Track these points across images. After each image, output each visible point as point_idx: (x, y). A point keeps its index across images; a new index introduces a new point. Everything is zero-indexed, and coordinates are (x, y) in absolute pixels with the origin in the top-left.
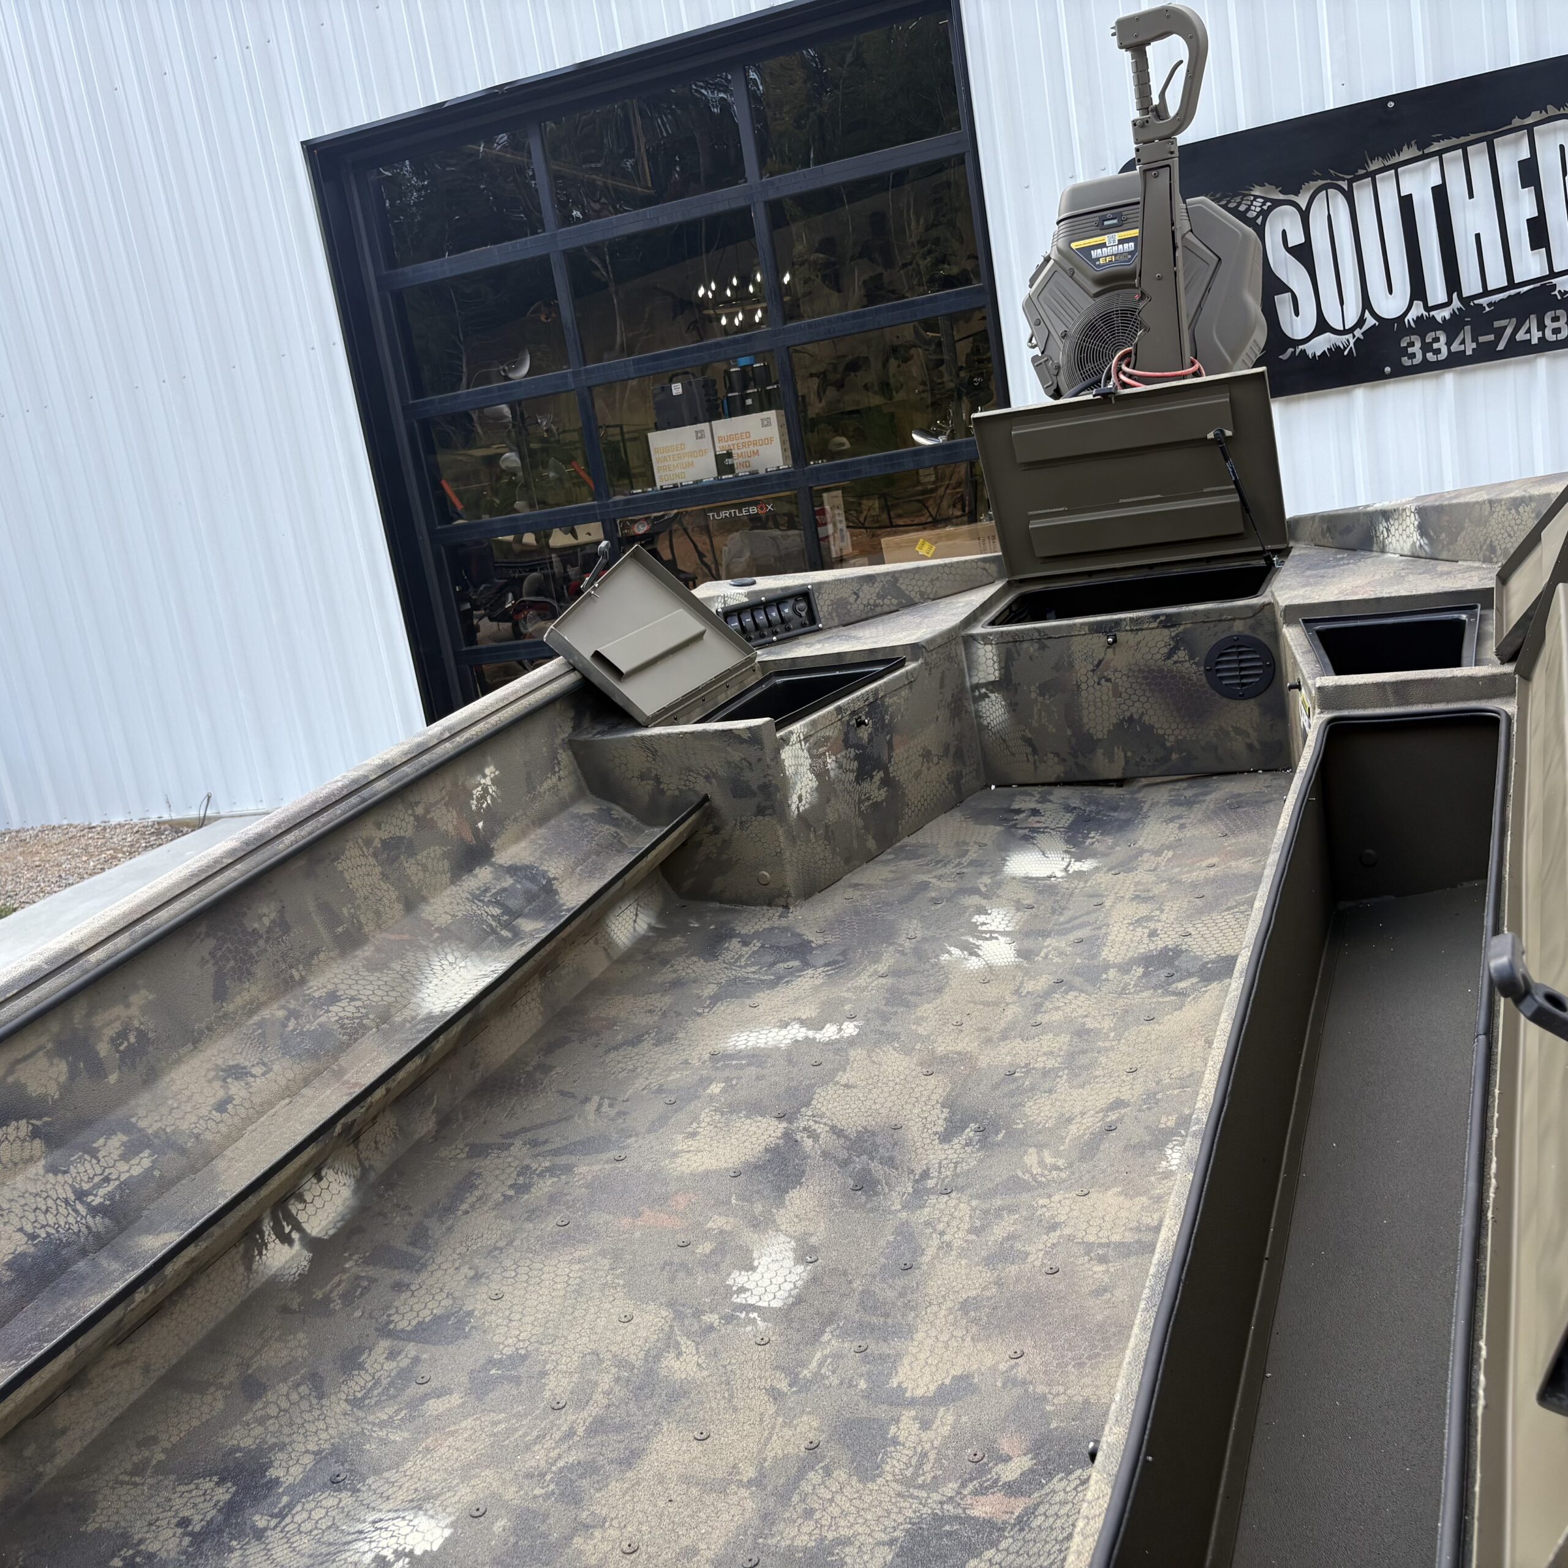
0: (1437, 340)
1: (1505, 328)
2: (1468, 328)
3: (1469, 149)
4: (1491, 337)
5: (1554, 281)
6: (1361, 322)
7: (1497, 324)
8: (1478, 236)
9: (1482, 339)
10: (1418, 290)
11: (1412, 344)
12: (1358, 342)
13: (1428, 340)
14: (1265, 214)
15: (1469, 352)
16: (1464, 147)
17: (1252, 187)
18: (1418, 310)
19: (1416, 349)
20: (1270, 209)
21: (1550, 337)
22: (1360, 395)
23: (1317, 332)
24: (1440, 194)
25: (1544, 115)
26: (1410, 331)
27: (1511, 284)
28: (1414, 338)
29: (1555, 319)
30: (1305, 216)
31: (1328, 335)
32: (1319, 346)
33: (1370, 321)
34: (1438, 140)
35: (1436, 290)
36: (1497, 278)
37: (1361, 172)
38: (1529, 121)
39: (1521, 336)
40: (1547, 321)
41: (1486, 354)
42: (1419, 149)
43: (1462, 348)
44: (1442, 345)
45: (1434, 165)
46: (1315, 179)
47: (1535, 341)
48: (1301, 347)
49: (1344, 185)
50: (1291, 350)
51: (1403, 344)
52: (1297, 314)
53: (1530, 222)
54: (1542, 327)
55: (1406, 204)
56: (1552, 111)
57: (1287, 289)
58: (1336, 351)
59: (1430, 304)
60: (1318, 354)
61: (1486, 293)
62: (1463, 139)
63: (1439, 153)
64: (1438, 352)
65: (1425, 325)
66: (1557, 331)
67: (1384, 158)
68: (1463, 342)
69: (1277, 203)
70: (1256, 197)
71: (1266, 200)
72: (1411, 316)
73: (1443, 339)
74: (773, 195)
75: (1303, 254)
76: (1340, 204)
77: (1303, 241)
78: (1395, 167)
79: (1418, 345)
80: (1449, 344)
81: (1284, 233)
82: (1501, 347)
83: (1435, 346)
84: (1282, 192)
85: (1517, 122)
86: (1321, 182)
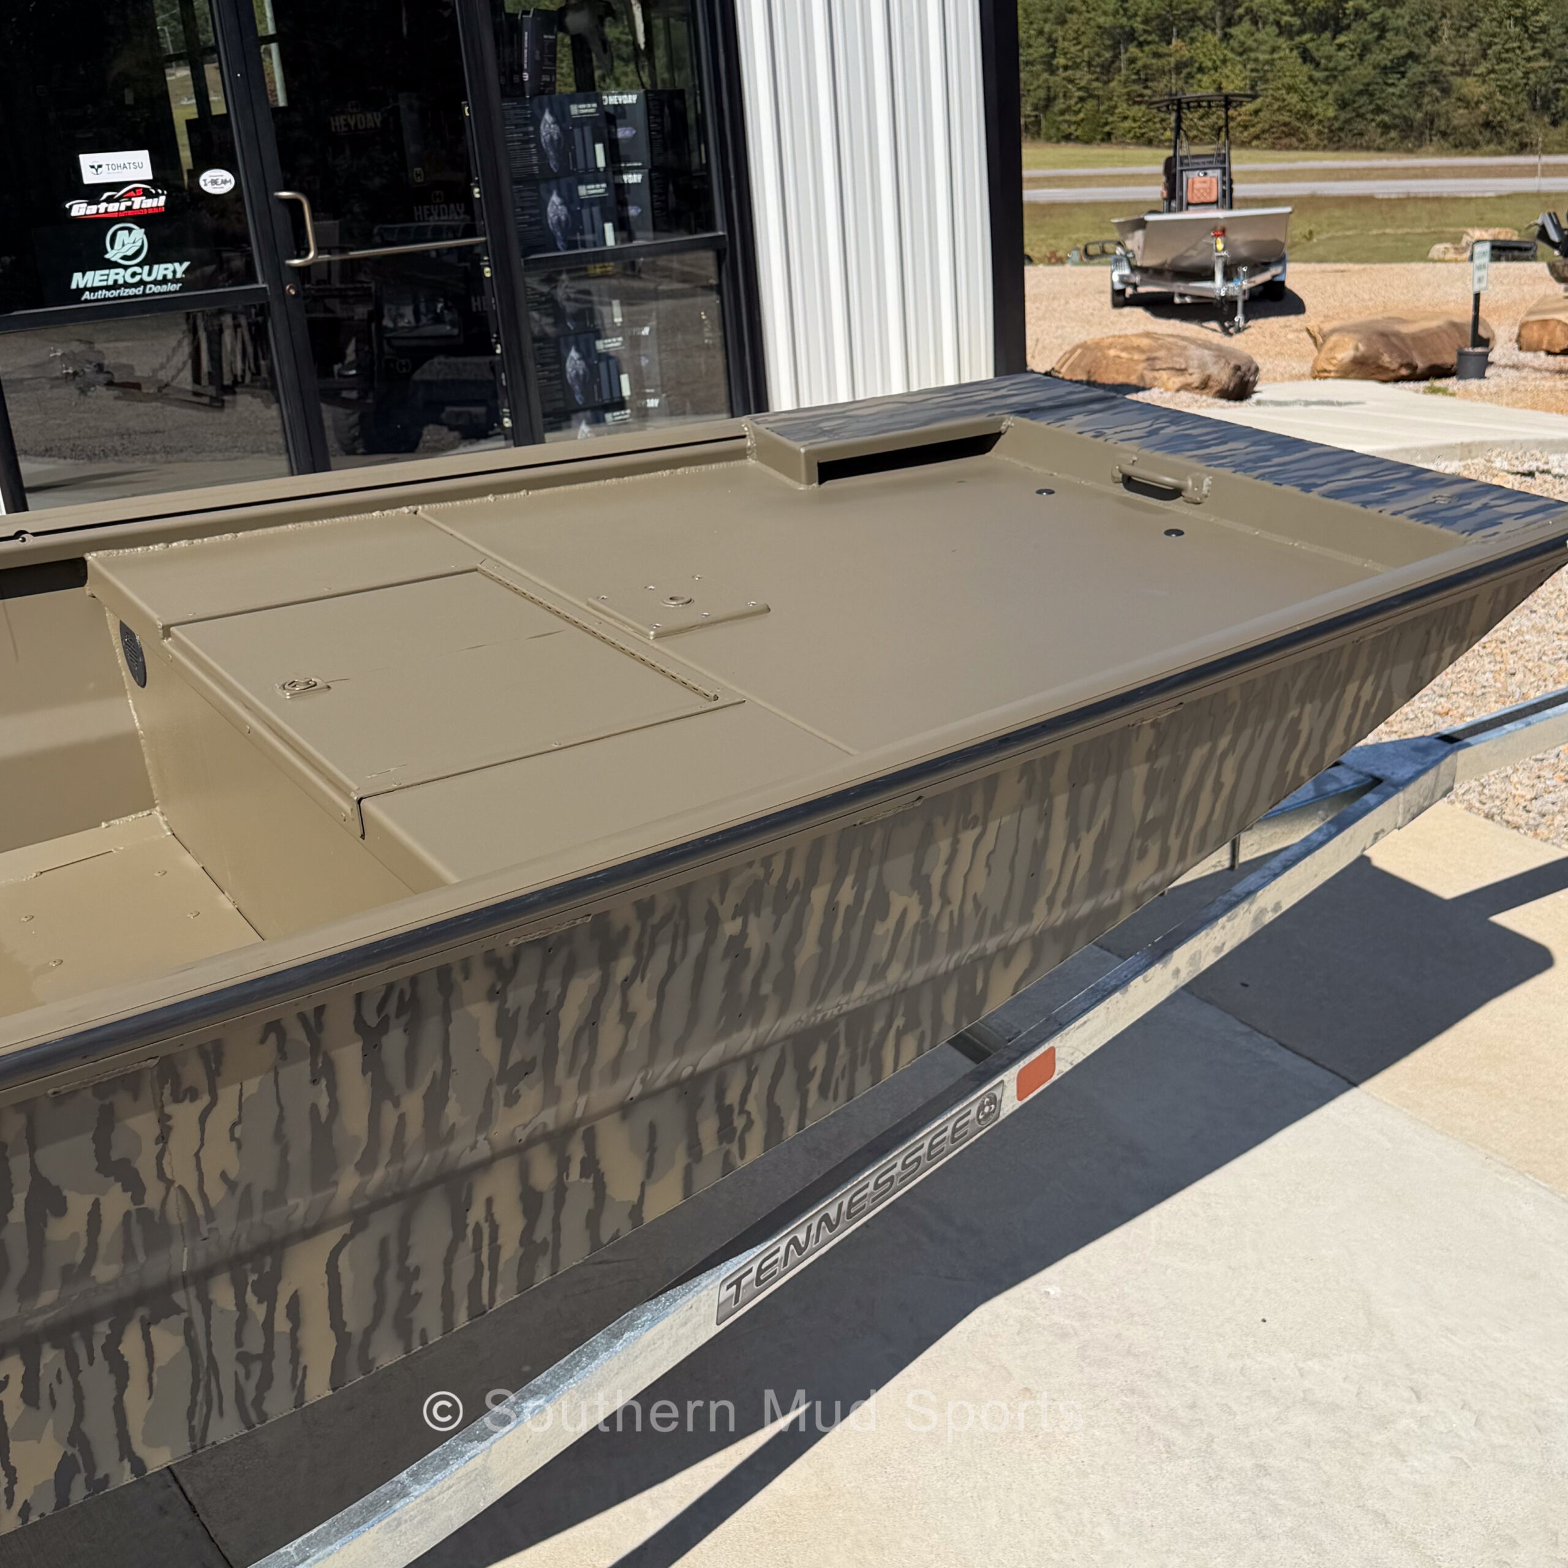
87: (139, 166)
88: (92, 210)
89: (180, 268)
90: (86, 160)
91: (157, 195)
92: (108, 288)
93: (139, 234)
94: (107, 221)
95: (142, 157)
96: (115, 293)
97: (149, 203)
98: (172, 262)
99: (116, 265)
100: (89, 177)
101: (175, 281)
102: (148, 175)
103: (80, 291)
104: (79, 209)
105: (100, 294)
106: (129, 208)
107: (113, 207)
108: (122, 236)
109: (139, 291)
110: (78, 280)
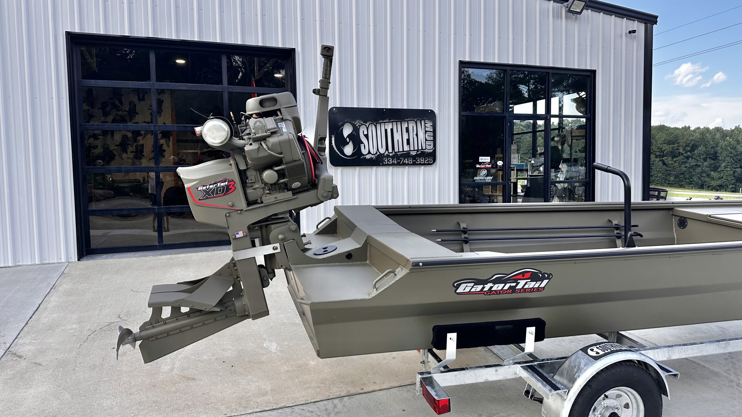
1: (402, 159)
2: (395, 158)
3: (398, 123)
5: (411, 152)
6: (377, 153)
7: (400, 158)
8: (398, 140)
9: (398, 161)
10: (387, 149)
12: (376, 157)
13: (389, 159)
14: (360, 126)
15: (396, 163)
16: (397, 122)
17: (357, 119)
18: (387, 153)
20: (361, 125)
23: (368, 153)
24: (392, 130)
25: (410, 119)
27: (403, 151)
28: (386, 158)
30: (367, 128)
31: (370, 155)
32: (368, 157)
33: (378, 153)
34: (392, 119)
35: (390, 150)
36: (401, 150)
37: (378, 122)
38: (408, 120)
39: (405, 162)
40: (409, 160)
41: (398, 164)
42: (389, 120)
43: (394, 162)
45: (390, 125)
46: (370, 121)
47: (407, 163)
48: (365, 156)
49: (375, 124)
50: (363, 156)
51: (384, 159)
52: (365, 149)
53: (407, 139)
55: (386, 131)
56: (412, 119)
57: (363, 143)
58: (372, 158)
59: (389, 152)
60: (368, 158)
61: (399, 152)
62: (396, 120)
63: (392, 122)
65: (388, 156)
66: (410, 162)
67: (383, 120)
68: (395, 161)
69: (362, 124)
70: (358, 122)
71: (360, 123)
72: (385, 154)
73: (391, 159)
74: (230, 91)
75: (367, 136)
76: (374, 127)
77: (366, 133)
78: (385, 123)
79: (387, 160)
80: (392, 161)
81: (363, 131)
82: (401, 163)
83: (390, 161)
84: (364, 122)
85: (406, 120)
87: (488, 159)
88: (480, 166)
89: (491, 178)
90: (480, 158)
91: (490, 165)
92: (479, 180)
93: (486, 171)
94: (481, 168)
95: (489, 158)
96: (480, 181)
98: (490, 176)
99: (481, 176)
100: (480, 161)
101: (490, 180)
102: (489, 161)
103: (475, 180)
104: (478, 166)
105: (478, 181)
106: (485, 167)
107: (483, 166)
108: (483, 171)
109: (484, 181)
110: (475, 178)
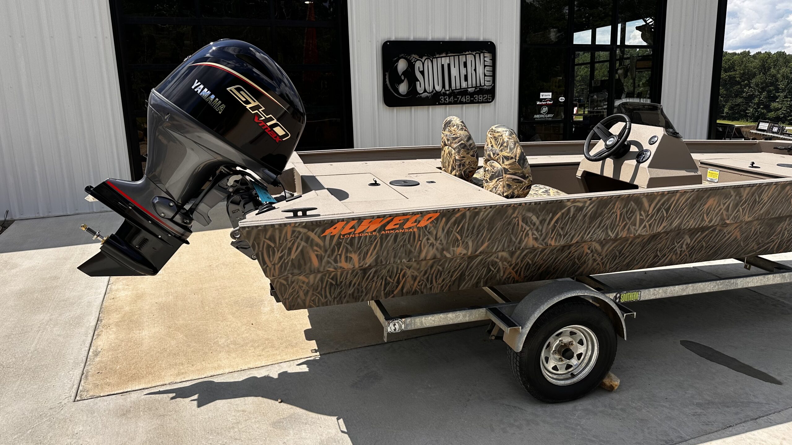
0: (447, 98)
1: (459, 98)
2: (452, 96)
4: (456, 99)
6: (433, 91)
7: (458, 97)
10: (444, 86)
11: (442, 98)
12: (432, 96)
13: (445, 97)
14: (415, 62)
15: (452, 102)
16: (454, 56)
17: (412, 54)
18: (443, 90)
19: (443, 100)
20: (416, 61)
21: (467, 101)
22: (431, 107)
24: (449, 65)
25: (468, 53)
26: (442, 95)
27: (461, 88)
28: (443, 97)
29: (468, 97)
30: (423, 64)
31: (426, 93)
32: (424, 95)
33: (434, 92)
34: (449, 54)
35: (447, 87)
36: (458, 87)
38: (466, 53)
39: (462, 100)
41: (455, 103)
42: (446, 54)
43: (451, 100)
44: (447, 99)
45: (448, 58)
46: (426, 56)
47: (464, 101)
51: (440, 98)
52: (420, 87)
53: (465, 75)
54: (465, 99)
55: (443, 66)
56: (470, 52)
57: (419, 81)
58: (427, 97)
60: (424, 97)
62: (454, 54)
64: (447, 101)
65: (445, 94)
67: (439, 55)
69: (418, 60)
70: (414, 57)
71: (416, 58)
75: (422, 73)
78: (441, 57)
80: (449, 99)
82: (458, 102)
84: (419, 57)
85: (464, 53)
86: (426, 57)
87: (549, 95)
88: (540, 103)
90: (541, 94)
91: (551, 101)
92: (540, 118)
93: (547, 108)
94: (542, 105)
95: (551, 94)
97: (550, 103)
98: (551, 114)
99: (542, 114)
100: (541, 97)
102: (550, 97)
103: (535, 118)
104: (538, 103)
106: (546, 103)
107: (544, 103)
109: (544, 119)
110: (535, 116)
